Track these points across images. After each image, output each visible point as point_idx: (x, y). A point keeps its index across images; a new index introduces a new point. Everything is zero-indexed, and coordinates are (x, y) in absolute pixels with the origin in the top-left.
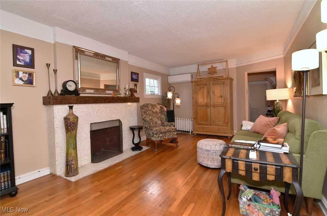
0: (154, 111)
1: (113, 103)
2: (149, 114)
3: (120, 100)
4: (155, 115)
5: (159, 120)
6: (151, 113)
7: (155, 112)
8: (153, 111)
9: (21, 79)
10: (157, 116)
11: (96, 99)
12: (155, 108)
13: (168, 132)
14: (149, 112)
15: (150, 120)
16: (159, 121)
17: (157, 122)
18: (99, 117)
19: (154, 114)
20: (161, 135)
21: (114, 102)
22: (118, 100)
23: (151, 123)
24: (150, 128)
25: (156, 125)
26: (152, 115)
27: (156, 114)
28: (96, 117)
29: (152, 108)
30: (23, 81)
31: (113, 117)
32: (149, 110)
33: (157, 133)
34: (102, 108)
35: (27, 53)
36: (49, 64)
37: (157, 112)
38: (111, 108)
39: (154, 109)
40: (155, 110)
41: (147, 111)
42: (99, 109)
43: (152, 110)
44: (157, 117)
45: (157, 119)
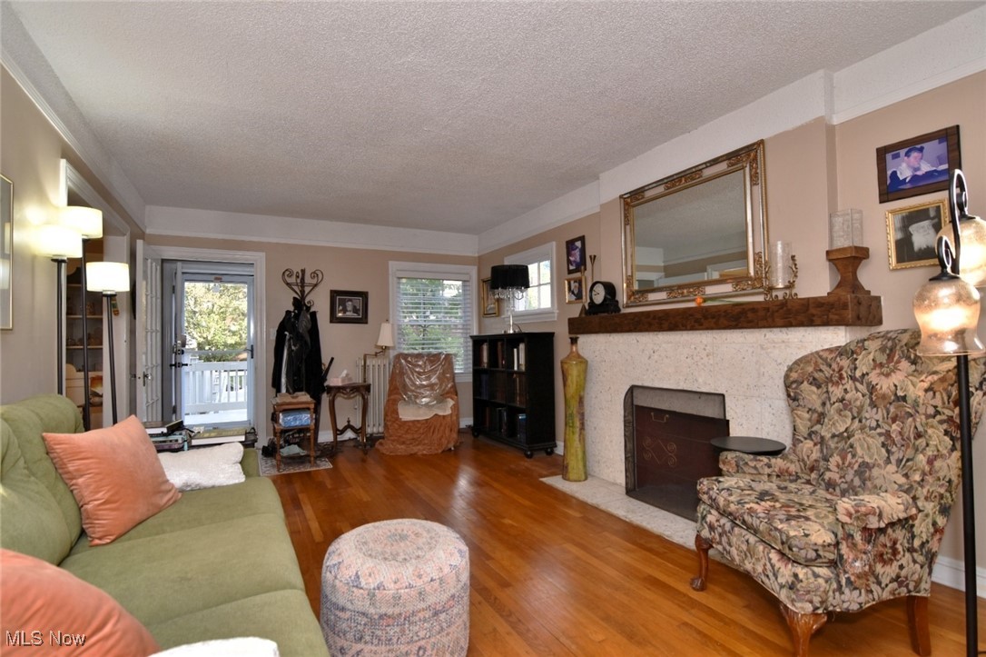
0: (885, 385)
1: (686, 330)
2: (842, 400)
3: (713, 318)
4: (879, 417)
5: (888, 461)
6: (856, 395)
7: (884, 397)
8: (872, 389)
10: (894, 426)
12: (905, 364)
14: (849, 385)
15: (834, 436)
16: (892, 468)
17: (875, 472)
18: (655, 373)
19: (873, 405)
21: (688, 327)
22: (706, 318)
23: (836, 459)
25: (857, 482)
26: (860, 409)
27: (892, 409)
28: (647, 370)
29: (881, 365)
32: (853, 378)
34: (664, 345)
35: (576, 248)
36: (595, 256)
37: (904, 398)
38: (693, 347)
39: (887, 375)
40: (897, 378)
41: (841, 377)
42: (656, 349)
43: (874, 378)
44: (888, 434)
45: (883, 445)
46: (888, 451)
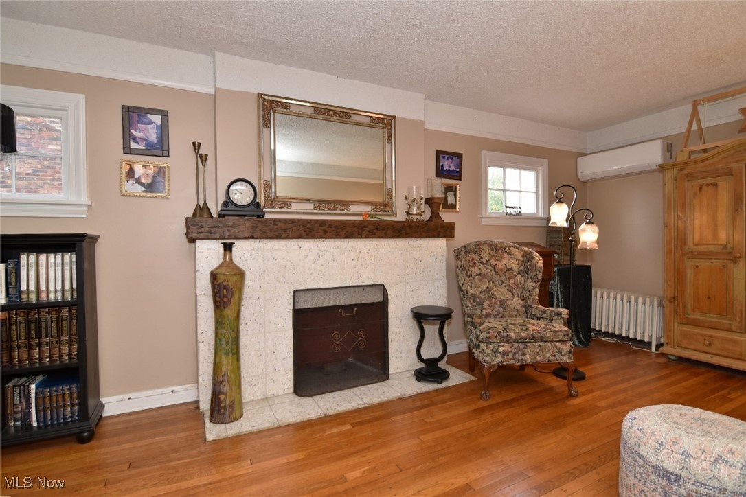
0: (500, 265)
1: (361, 238)
2: (480, 274)
3: (383, 230)
4: (502, 278)
5: (513, 296)
6: (487, 270)
7: (501, 270)
8: (494, 267)
9: (138, 181)
10: (510, 281)
11: (309, 226)
12: (505, 255)
13: (534, 339)
14: (481, 267)
15: (481, 292)
16: (516, 299)
17: (509, 302)
18: (320, 276)
19: (498, 274)
20: (505, 347)
21: (364, 236)
22: (377, 229)
23: (486, 303)
24: (470, 319)
25: (501, 309)
26: (492, 276)
27: (507, 275)
28: (312, 273)
29: (495, 256)
30: (142, 184)
31: (364, 276)
32: (483, 264)
33: (488, 338)
34: (331, 251)
35: (151, 122)
36: (200, 144)
37: (511, 269)
38: (358, 251)
39: (500, 260)
40: (504, 261)
41: (475, 263)
42: (321, 254)
43: (493, 261)
44: (508, 285)
45: (508, 290)
46: (511, 292)
